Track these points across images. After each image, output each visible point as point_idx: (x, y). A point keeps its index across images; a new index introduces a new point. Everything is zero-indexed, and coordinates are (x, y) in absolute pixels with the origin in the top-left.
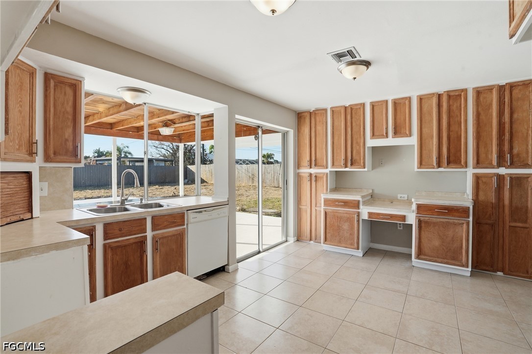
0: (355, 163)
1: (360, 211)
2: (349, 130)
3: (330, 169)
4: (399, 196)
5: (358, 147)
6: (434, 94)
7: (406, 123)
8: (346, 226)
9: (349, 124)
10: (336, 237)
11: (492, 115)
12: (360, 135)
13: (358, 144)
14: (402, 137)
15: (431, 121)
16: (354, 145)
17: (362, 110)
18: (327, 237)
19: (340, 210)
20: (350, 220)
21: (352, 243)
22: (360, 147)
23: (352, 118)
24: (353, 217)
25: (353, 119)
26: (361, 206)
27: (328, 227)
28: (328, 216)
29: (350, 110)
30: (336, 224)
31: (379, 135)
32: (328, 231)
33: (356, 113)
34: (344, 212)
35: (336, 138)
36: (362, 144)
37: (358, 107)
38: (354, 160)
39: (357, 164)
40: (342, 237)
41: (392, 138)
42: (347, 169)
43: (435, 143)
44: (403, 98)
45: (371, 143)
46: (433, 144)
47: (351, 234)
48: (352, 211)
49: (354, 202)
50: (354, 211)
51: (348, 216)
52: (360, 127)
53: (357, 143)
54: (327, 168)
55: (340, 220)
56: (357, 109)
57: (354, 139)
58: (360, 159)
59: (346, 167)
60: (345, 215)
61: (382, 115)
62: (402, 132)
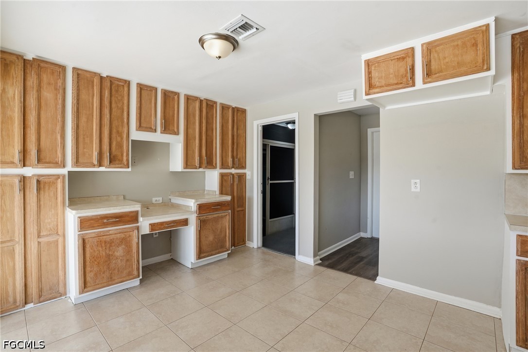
0: (115, 161)
1: (139, 224)
2: (106, 111)
3: (70, 167)
4: (154, 199)
5: (119, 139)
6: (197, 98)
7: (174, 119)
8: (120, 252)
9: (106, 102)
10: (104, 273)
11: (228, 128)
12: (123, 122)
13: (120, 134)
14: (171, 134)
15: (194, 123)
16: (114, 135)
17: (126, 89)
18: (88, 279)
19: (110, 230)
20: (125, 241)
21: (129, 272)
22: (122, 139)
23: (111, 96)
24: (130, 236)
25: (113, 98)
26: (141, 219)
27: (88, 263)
28: (88, 246)
29: (109, 84)
30: (104, 253)
31: (146, 128)
32: (88, 269)
33: (117, 91)
34: (116, 232)
35: (83, 119)
36: (125, 136)
37: (120, 83)
38: (114, 156)
39: (117, 162)
40: (114, 270)
41: (161, 133)
42: (102, 169)
43: (197, 145)
44: (172, 92)
45: (137, 135)
46: (195, 145)
47: (127, 260)
48: (130, 228)
49: (131, 214)
50: (132, 227)
51: (123, 236)
52: (123, 112)
53: (118, 132)
54: (64, 166)
55: (111, 246)
56: (118, 86)
57: (114, 126)
58: (122, 155)
59: (100, 165)
60: (118, 236)
61: (151, 102)
62: (171, 128)
